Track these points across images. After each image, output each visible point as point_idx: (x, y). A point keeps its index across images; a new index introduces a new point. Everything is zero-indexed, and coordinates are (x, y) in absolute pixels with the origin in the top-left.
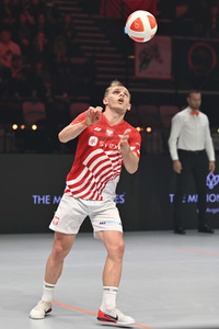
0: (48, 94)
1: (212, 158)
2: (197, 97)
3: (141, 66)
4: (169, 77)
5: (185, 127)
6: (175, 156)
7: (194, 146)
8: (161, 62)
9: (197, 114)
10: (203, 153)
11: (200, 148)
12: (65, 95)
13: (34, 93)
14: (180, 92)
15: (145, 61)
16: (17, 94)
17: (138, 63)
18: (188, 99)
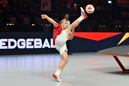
0: (17, 15)
2: (67, 16)
4: (50, 10)
8: (48, 6)
12: (22, 15)
13: (12, 15)
14: (53, 14)
15: (44, 6)
16: (8, 15)
17: (42, 6)
18: (65, 16)
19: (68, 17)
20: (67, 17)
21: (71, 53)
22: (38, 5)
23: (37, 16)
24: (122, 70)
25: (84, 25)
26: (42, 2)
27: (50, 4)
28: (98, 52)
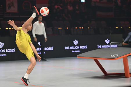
1: (46, 37)
3: (8, 8)
4: (17, 12)
5: (37, 27)
6: (35, 36)
7: (40, 33)
8: (14, 7)
9: (41, 23)
10: (43, 35)
11: (42, 34)
14: (20, 16)
15: (10, 7)
17: (7, 8)
18: (38, 18)
19: (42, 19)
20: (40, 19)
21: (46, 59)
22: (2, 6)
23: (2, 19)
24: (104, 75)
25: (55, 28)
26: (7, 3)
27: (16, 5)
28: (77, 56)
